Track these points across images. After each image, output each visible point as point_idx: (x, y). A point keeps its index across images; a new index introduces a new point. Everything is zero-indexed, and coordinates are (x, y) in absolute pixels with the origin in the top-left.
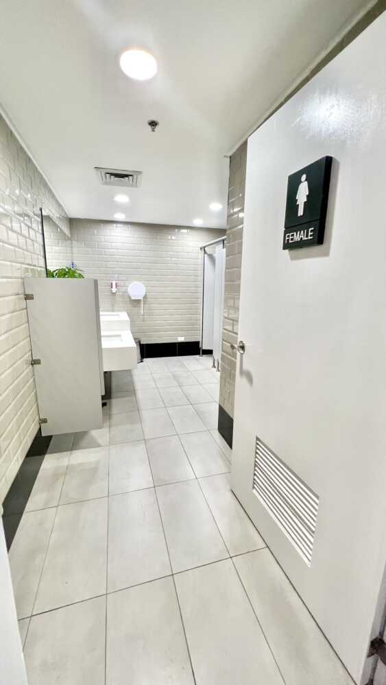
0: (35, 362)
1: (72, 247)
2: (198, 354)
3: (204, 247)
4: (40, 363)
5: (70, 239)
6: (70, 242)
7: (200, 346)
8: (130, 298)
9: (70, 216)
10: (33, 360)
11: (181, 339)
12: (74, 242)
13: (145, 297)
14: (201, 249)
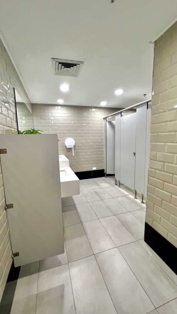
0: (8, 206)
1: (33, 120)
2: (104, 176)
3: (106, 118)
4: (12, 207)
5: (32, 115)
6: (32, 117)
7: (105, 172)
8: (66, 147)
9: (32, 102)
10: (6, 205)
11: (94, 169)
12: (34, 117)
13: (75, 146)
14: (104, 119)
